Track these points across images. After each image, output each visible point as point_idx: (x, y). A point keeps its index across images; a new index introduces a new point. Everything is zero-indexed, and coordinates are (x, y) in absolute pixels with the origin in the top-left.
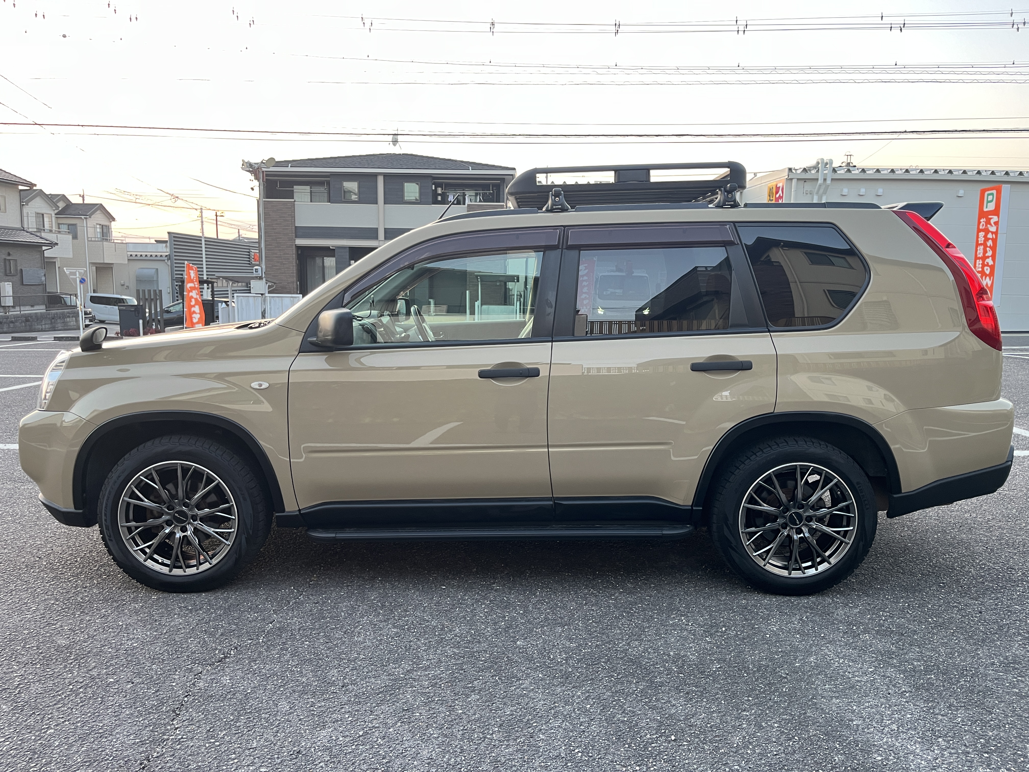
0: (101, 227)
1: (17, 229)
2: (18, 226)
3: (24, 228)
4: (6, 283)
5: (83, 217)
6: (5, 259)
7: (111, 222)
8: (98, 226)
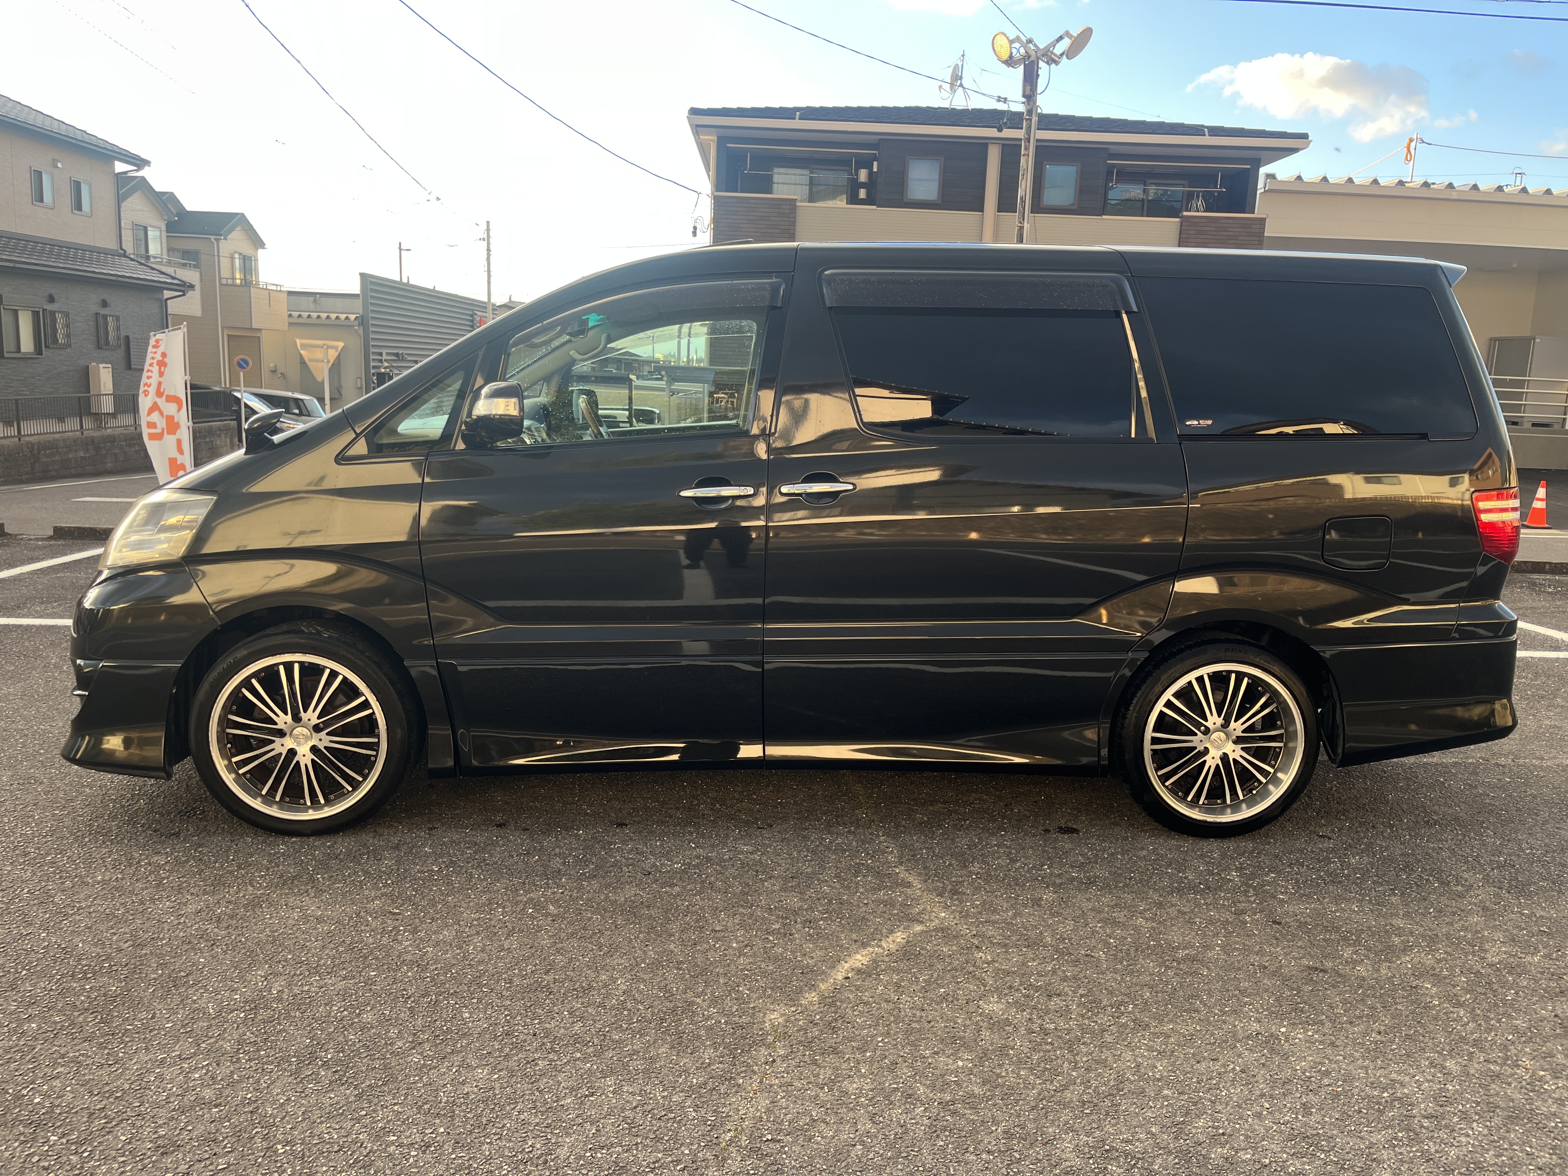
0: (241, 257)
1: (113, 253)
2: (112, 245)
3: (125, 251)
4: (101, 366)
5: (212, 237)
6: (97, 314)
7: (257, 249)
8: (237, 256)
